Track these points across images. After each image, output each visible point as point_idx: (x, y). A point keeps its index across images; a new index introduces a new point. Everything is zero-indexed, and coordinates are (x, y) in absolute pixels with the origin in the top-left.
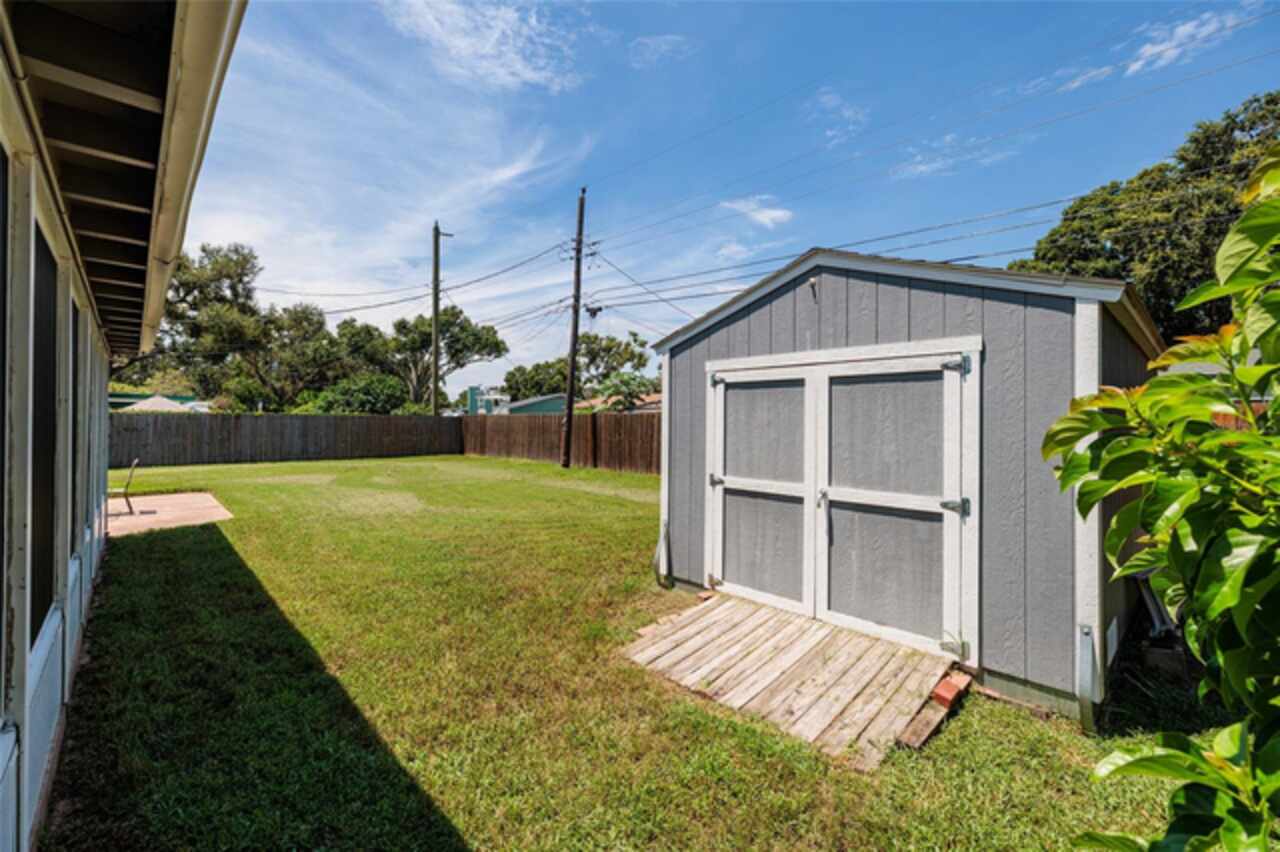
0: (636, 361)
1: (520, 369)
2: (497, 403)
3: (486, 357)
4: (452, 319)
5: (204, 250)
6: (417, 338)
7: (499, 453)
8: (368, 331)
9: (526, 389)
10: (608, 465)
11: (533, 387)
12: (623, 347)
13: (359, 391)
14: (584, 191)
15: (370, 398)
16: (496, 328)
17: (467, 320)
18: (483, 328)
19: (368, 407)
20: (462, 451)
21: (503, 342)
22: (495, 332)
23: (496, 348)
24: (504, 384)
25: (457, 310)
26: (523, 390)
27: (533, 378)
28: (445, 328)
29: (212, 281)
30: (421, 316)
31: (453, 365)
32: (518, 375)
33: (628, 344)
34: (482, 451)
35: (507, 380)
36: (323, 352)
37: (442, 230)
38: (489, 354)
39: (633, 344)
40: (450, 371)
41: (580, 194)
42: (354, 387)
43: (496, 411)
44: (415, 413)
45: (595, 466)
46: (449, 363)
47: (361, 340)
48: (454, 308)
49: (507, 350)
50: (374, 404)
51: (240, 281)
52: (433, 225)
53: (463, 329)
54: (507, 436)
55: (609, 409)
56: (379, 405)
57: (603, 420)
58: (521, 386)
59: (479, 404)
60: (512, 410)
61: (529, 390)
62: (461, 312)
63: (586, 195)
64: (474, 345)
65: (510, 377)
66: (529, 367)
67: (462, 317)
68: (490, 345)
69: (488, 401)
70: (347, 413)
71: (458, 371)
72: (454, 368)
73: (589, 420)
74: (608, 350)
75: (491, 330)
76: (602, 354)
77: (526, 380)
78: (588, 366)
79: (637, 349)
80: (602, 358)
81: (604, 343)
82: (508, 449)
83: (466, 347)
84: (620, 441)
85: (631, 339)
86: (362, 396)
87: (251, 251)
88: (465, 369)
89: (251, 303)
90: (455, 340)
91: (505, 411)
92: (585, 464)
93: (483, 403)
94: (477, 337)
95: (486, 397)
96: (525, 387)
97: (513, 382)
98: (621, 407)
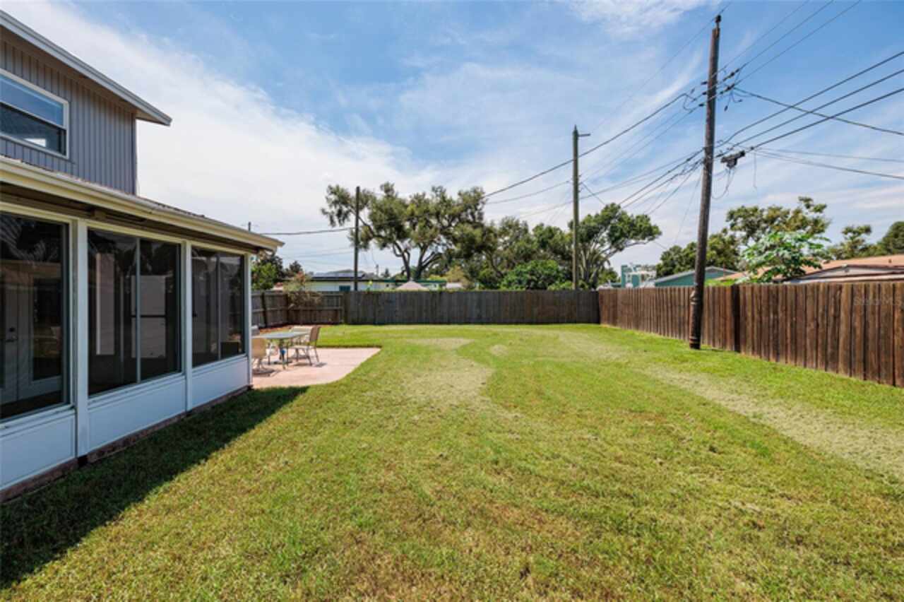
0: (809, 228)
1: (676, 249)
2: (643, 278)
3: (641, 241)
4: (611, 214)
5: (460, 194)
6: (585, 233)
7: (629, 325)
8: (552, 232)
9: (681, 265)
10: (757, 350)
11: (687, 263)
12: (790, 215)
13: (527, 273)
14: (719, 19)
15: (534, 278)
16: (649, 216)
17: (624, 213)
18: (638, 217)
19: (532, 284)
20: (598, 322)
21: (656, 227)
22: (649, 219)
23: (649, 232)
24: (661, 262)
25: (615, 206)
26: (678, 266)
27: (687, 255)
28: (606, 222)
29: (462, 211)
30: (589, 216)
31: (613, 249)
32: (673, 253)
33: (798, 212)
34: (614, 323)
35: (663, 259)
36: (523, 248)
37: (580, 133)
38: (644, 238)
39: (805, 210)
40: (611, 254)
41: (714, 25)
42: (524, 270)
43: (642, 286)
44: (564, 289)
45: (738, 350)
46: (610, 248)
47: (547, 237)
48: (613, 205)
49: (660, 233)
50: (536, 282)
51: (476, 209)
52: (572, 130)
53: (621, 220)
54: (636, 309)
55: (760, 280)
56: (540, 282)
57: (748, 294)
58: (676, 263)
59: (627, 279)
60: (656, 285)
61: (684, 266)
62: (619, 207)
63: (721, 24)
64: (629, 232)
65: (666, 256)
66: (684, 246)
67: (620, 211)
68: (644, 230)
69: (635, 277)
70: (519, 289)
71: (618, 254)
72: (615, 252)
73: (728, 293)
74: (771, 220)
75: (645, 218)
76: (764, 225)
77: (681, 257)
78: (745, 239)
79: (811, 215)
80: (764, 230)
81: (765, 214)
82: (637, 322)
83: (623, 235)
84: (777, 321)
85: (803, 205)
86: (528, 276)
87: (482, 189)
88: (624, 252)
89: (483, 222)
90: (614, 229)
91: (651, 285)
92: (724, 345)
93: (630, 279)
94: (632, 224)
95: (633, 273)
96: (680, 263)
97: (668, 260)
98: (779, 277)
